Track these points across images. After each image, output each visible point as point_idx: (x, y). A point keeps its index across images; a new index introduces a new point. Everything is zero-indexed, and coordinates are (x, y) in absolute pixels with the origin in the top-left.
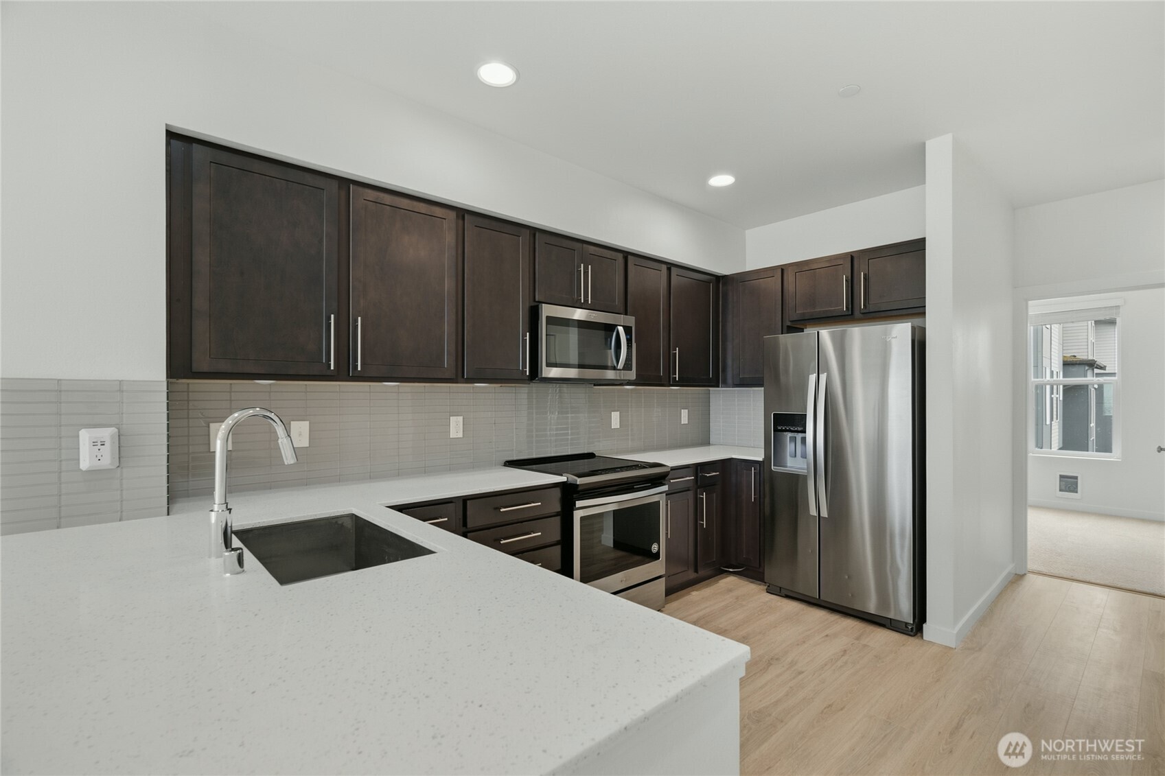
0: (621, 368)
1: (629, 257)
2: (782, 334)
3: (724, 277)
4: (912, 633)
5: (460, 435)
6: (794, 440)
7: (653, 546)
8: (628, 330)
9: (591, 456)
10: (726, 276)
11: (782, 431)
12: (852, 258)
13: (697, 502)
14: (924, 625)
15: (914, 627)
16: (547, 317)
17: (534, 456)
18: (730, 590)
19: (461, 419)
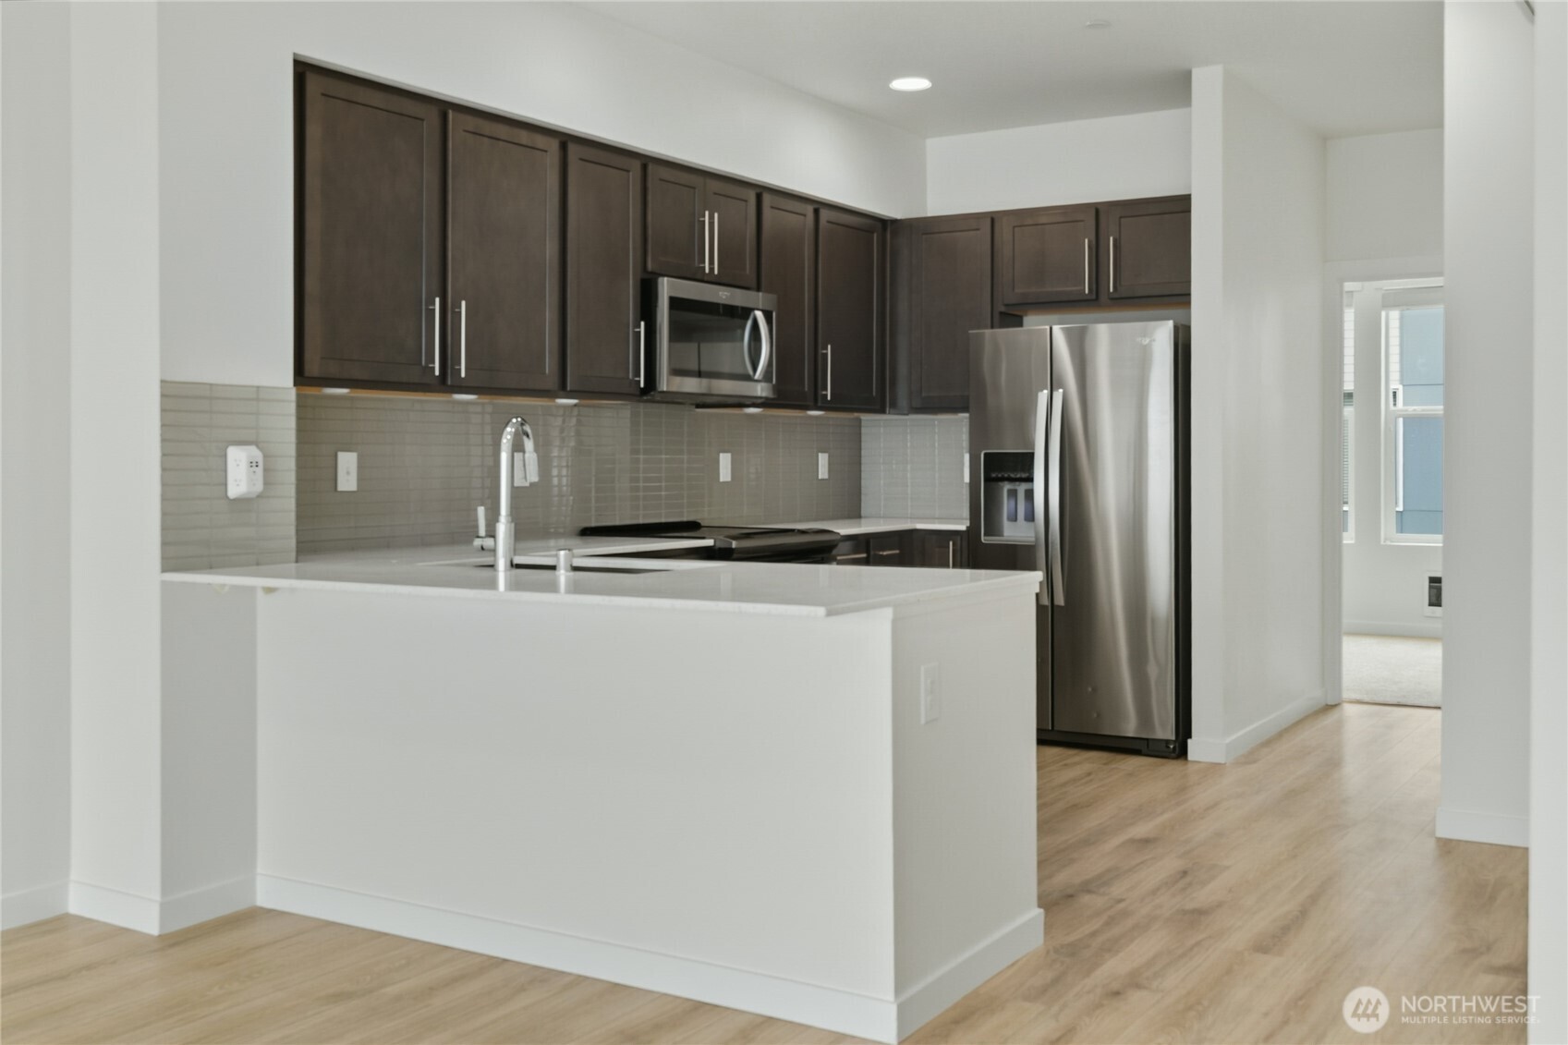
0: (760, 378)
1: (763, 194)
2: (992, 327)
3: (894, 221)
4: (1173, 755)
6: (1013, 493)
8: (770, 316)
9: (694, 525)
10: (897, 221)
11: (997, 480)
12: (1097, 212)
14: (1189, 741)
15: (1177, 745)
16: (669, 297)
17: (641, 521)
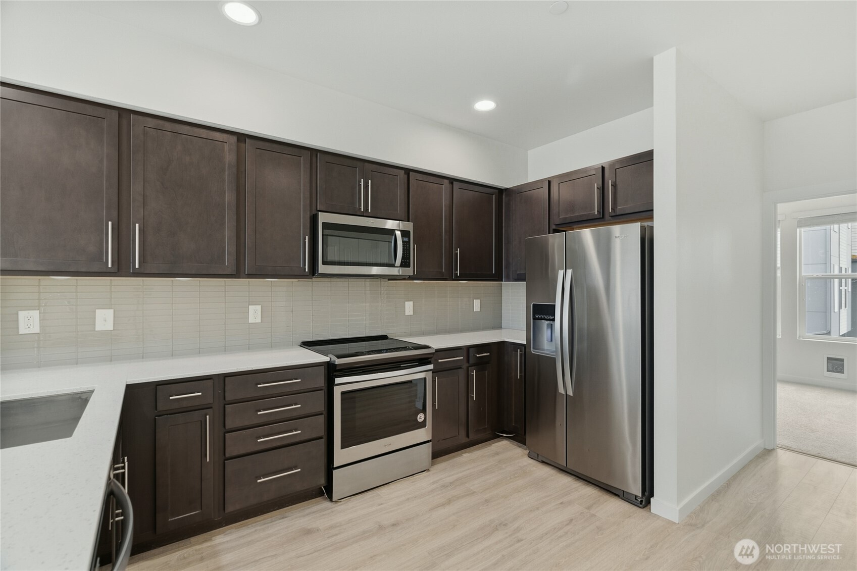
0: (399, 265)
1: (411, 173)
2: (549, 234)
3: (506, 189)
4: (641, 506)
5: (259, 320)
6: (550, 327)
7: (419, 416)
8: (405, 234)
9: (384, 337)
10: (507, 188)
11: (539, 319)
12: (603, 169)
13: (468, 377)
14: (651, 499)
15: (643, 500)
16: (323, 223)
17: (330, 338)
18: (497, 454)
19: (259, 307)
